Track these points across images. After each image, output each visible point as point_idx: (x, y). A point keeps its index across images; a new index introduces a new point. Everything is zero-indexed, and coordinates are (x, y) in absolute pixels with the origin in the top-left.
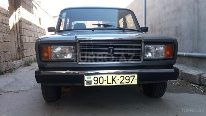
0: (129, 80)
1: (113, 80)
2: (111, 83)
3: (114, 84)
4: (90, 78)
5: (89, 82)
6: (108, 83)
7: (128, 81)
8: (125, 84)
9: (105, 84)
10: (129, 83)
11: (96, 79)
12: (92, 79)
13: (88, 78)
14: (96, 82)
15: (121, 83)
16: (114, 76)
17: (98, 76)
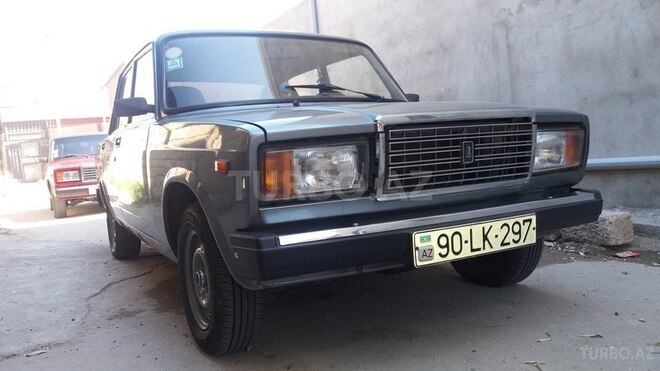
0: (519, 232)
1: (485, 238)
2: (479, 249)
3: (488, 250)
4: (429, 238)
5: (428, 253)
6: (473, 250)
7: (516, 238)
8: (513, 245)
9: (466, 253)
10: (521, 244)
11: (443, 241)
12: (433, 243)
13: (422, 240)
14: (444, 251)
15: (503, 244)
16: (487, 226)
17: (449, 232)
